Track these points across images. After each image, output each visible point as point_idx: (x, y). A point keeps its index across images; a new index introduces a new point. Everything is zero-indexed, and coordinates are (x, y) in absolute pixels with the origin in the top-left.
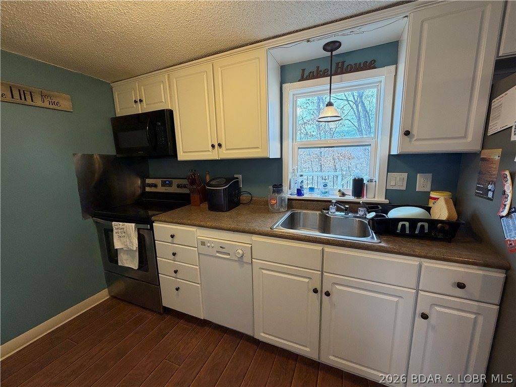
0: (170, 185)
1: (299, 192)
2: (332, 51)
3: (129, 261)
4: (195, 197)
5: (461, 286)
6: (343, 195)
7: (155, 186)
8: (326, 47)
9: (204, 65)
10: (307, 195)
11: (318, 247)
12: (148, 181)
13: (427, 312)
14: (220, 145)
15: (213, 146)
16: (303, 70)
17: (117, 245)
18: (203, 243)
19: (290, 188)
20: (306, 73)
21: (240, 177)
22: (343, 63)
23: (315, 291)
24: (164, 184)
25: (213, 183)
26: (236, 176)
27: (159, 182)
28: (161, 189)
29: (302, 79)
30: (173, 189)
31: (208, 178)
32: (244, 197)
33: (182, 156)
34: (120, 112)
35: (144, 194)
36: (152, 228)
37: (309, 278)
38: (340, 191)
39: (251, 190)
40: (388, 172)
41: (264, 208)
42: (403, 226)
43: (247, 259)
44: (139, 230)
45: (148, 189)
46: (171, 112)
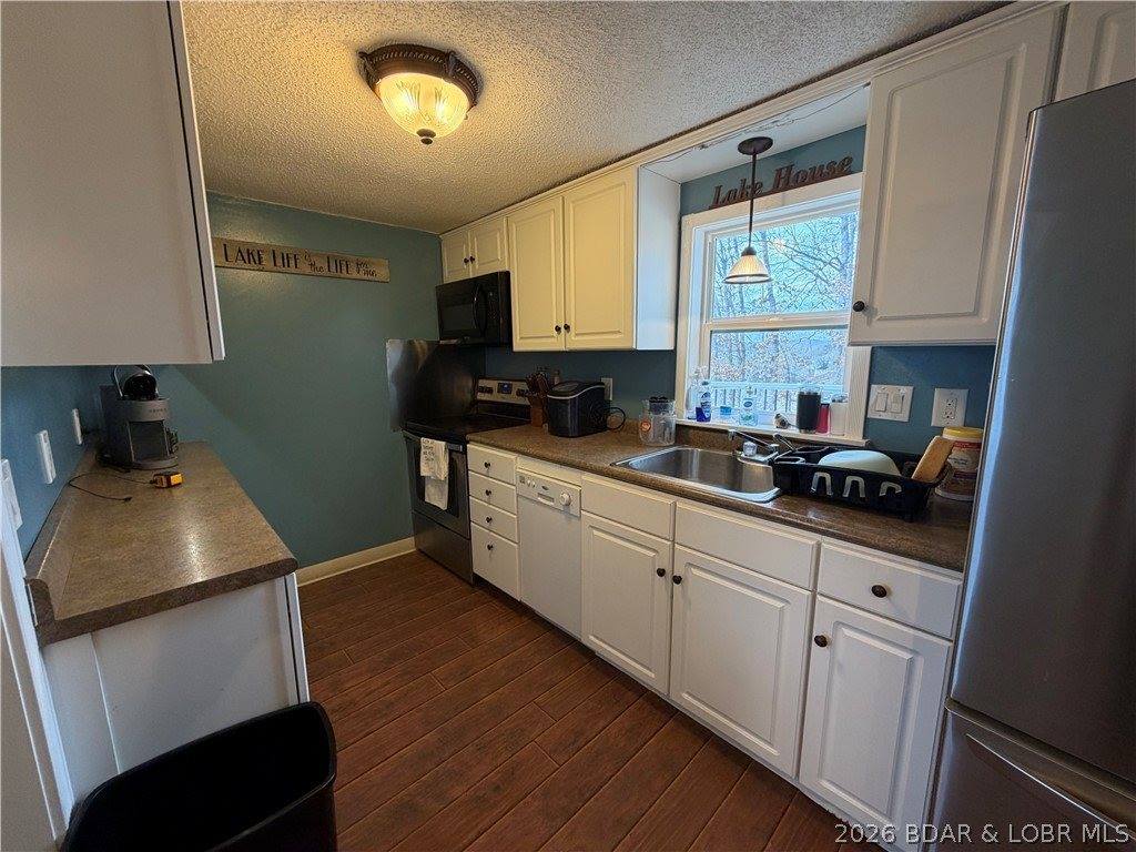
0: (509, 391)
1: (700, 414)
2: (754, 154)
3: (437, 498)
4: (537, 413)
5: (880, 592)
6: (783, 424)
7: (490, 391)
8: (744, 147)
9: (552, 201)
10: (716, 421)
11: (668, 500)
12: (483, 383)
13: (828, 634)
14: (567, 327)
15: (558, 329)
16: (719, 188)
17: (424, 472)
18: (522, 480)
19: (687, 406)
20: (723, 195)
21: (609, 382)
22: (790, 168)
23: (661, 573)
24: (501, 389)
25: (561, 389)
26: (603, 380)
27: (493, 384)
28: (496, 397)
29: (717, 204)
30: (513, 398)
31: (556, 381)
32: (614, 419)
33: (520, 344)
34: (449, 278)
35: (475, 402)
36: (465, 452)
37: (654, 551)
38: (778, 416)
39: (623, 406)
40: (870, 383)
41: (631, 437)
42: (822, 480)
43: (574, 510)
44: (451, 452)
45: (481, 396)
46: (507, 274)
